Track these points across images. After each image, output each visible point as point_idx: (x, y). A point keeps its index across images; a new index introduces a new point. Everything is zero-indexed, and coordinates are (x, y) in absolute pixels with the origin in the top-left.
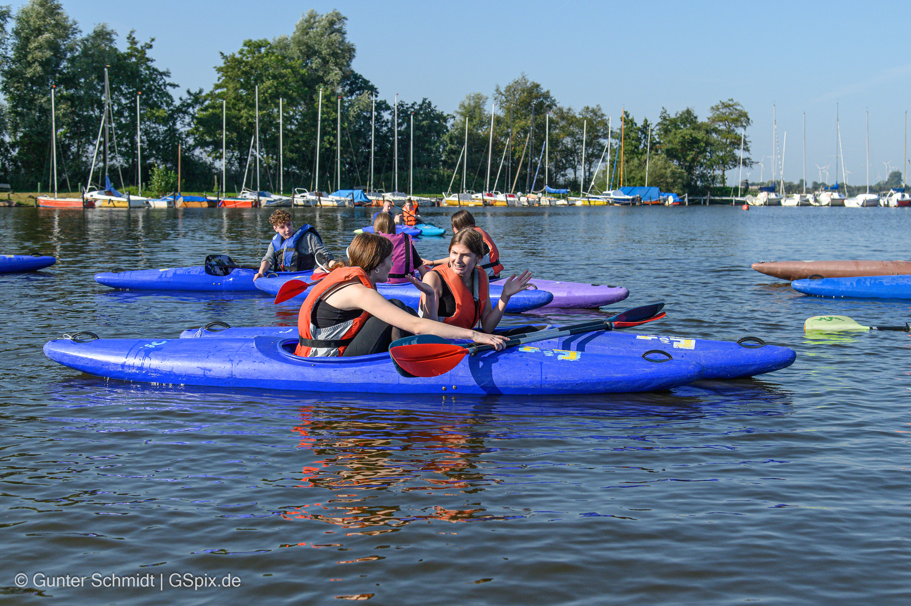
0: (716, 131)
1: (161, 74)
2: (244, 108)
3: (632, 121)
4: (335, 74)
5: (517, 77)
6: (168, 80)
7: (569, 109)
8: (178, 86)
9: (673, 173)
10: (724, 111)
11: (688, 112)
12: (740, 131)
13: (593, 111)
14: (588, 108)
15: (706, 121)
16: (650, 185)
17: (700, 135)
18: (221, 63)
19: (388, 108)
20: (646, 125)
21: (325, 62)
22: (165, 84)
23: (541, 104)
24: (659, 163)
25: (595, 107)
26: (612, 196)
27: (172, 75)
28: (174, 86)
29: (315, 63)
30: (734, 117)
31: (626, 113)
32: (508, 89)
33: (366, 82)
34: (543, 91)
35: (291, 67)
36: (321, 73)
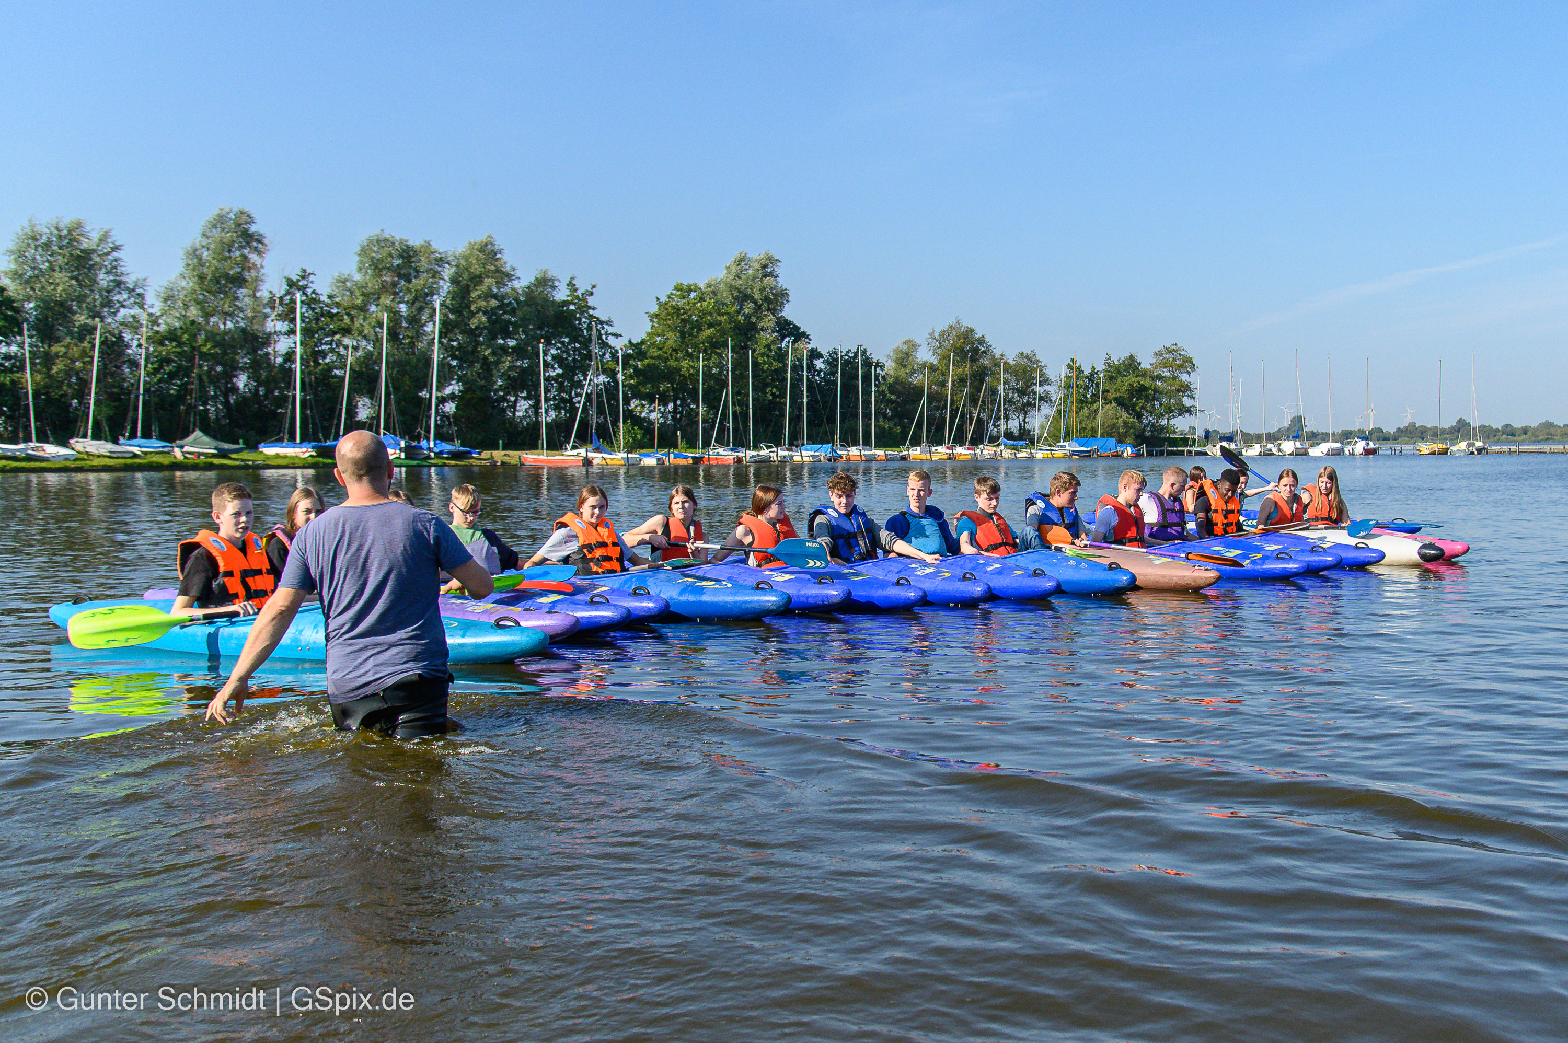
0: (1159, 377)
1: (602, 323)
2: (683, 358)
3: (1079, 368)
4: (769, 321)
5: (952, 321)
6: (610, 330)
7: (1002, 355)
8: (621, 336)
9: (1125, 423)
10: (1167, 356)
12: (1184, 377)
13: (1027, 357)
14: (1022, 354)
15: (1149, 367)
16: (1102, 436)
17: (1147, 382)
18: (655, 309)
19: (820, 356)
20: (1094, 373)
21: (758, 307)
22: (607, 334)
23: (976, 350)
24: (1110, 412)
25: (1029, 352)
26: (1068, 448)
29: (748, 308)
30: (1178, 362)
31: (1072, 360)
32: (942, 334)
33: (797, 328)
34: (977, 336)
35: (727, 313)
36: (754, 320)
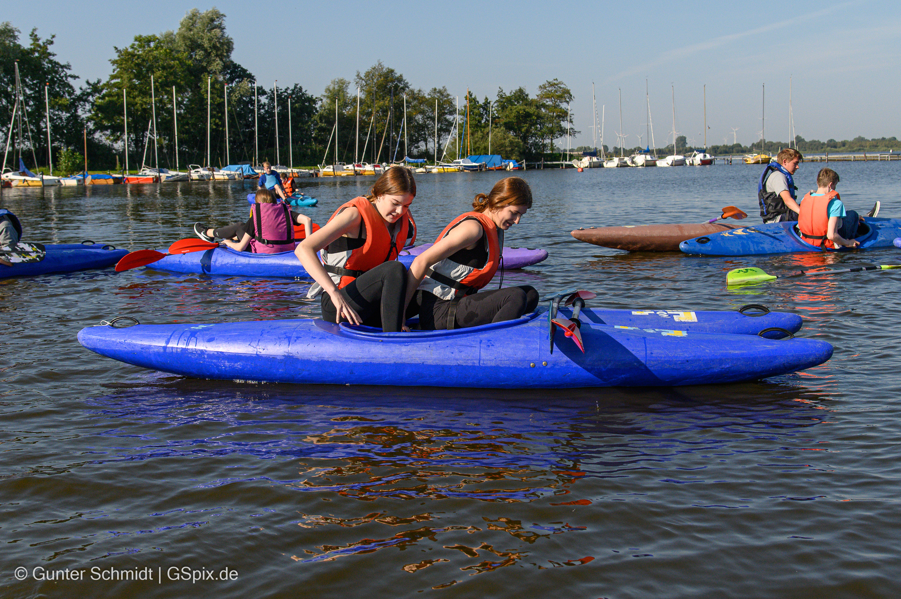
0: (544, 106)
1: (62, 67)
2: (138, 96)
3: (474, 99)
4: (217, 65)
5: (375, 64)
6: (69, 72)
7: (420, 91)
8: (78, 77)
9: (511, 143)
10: (550, 89)
11: (521, 91)
12: (564, 106)
13: (440, 92)
14: (435, 89)
15: (536, 98)
16: (493, 153)
17: (532, 110)
18: (115, 56)
19: (264, 93)
20: (487, 103)
21: (208, 54)
22: (66, 76)
23: (396, 87)
24: (499, 134)
25: (441, 88)
26: (461, 164)
27: (72, 68)
28: (74, 77)
29: (199, 54)
30: (559, 94)
31: (469, 92)
32: (368, 74)
33: (244, 71)
34: (397, 75)
35: (178, 59)
36: (204, 64)
